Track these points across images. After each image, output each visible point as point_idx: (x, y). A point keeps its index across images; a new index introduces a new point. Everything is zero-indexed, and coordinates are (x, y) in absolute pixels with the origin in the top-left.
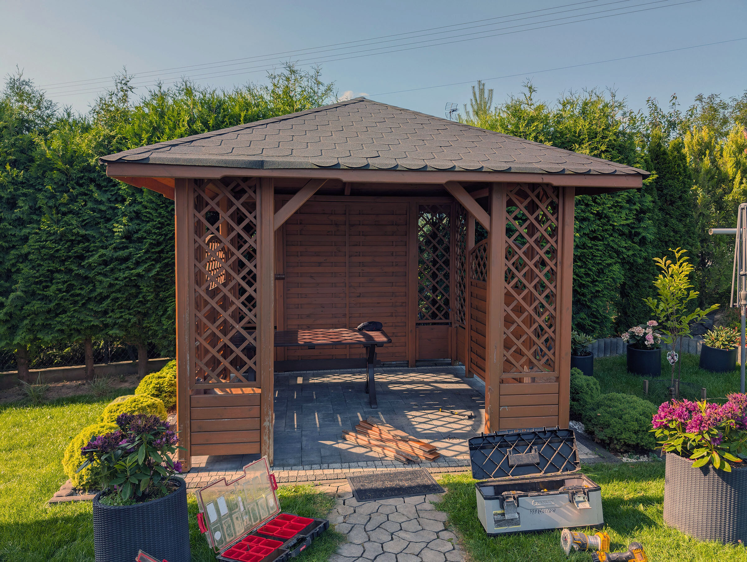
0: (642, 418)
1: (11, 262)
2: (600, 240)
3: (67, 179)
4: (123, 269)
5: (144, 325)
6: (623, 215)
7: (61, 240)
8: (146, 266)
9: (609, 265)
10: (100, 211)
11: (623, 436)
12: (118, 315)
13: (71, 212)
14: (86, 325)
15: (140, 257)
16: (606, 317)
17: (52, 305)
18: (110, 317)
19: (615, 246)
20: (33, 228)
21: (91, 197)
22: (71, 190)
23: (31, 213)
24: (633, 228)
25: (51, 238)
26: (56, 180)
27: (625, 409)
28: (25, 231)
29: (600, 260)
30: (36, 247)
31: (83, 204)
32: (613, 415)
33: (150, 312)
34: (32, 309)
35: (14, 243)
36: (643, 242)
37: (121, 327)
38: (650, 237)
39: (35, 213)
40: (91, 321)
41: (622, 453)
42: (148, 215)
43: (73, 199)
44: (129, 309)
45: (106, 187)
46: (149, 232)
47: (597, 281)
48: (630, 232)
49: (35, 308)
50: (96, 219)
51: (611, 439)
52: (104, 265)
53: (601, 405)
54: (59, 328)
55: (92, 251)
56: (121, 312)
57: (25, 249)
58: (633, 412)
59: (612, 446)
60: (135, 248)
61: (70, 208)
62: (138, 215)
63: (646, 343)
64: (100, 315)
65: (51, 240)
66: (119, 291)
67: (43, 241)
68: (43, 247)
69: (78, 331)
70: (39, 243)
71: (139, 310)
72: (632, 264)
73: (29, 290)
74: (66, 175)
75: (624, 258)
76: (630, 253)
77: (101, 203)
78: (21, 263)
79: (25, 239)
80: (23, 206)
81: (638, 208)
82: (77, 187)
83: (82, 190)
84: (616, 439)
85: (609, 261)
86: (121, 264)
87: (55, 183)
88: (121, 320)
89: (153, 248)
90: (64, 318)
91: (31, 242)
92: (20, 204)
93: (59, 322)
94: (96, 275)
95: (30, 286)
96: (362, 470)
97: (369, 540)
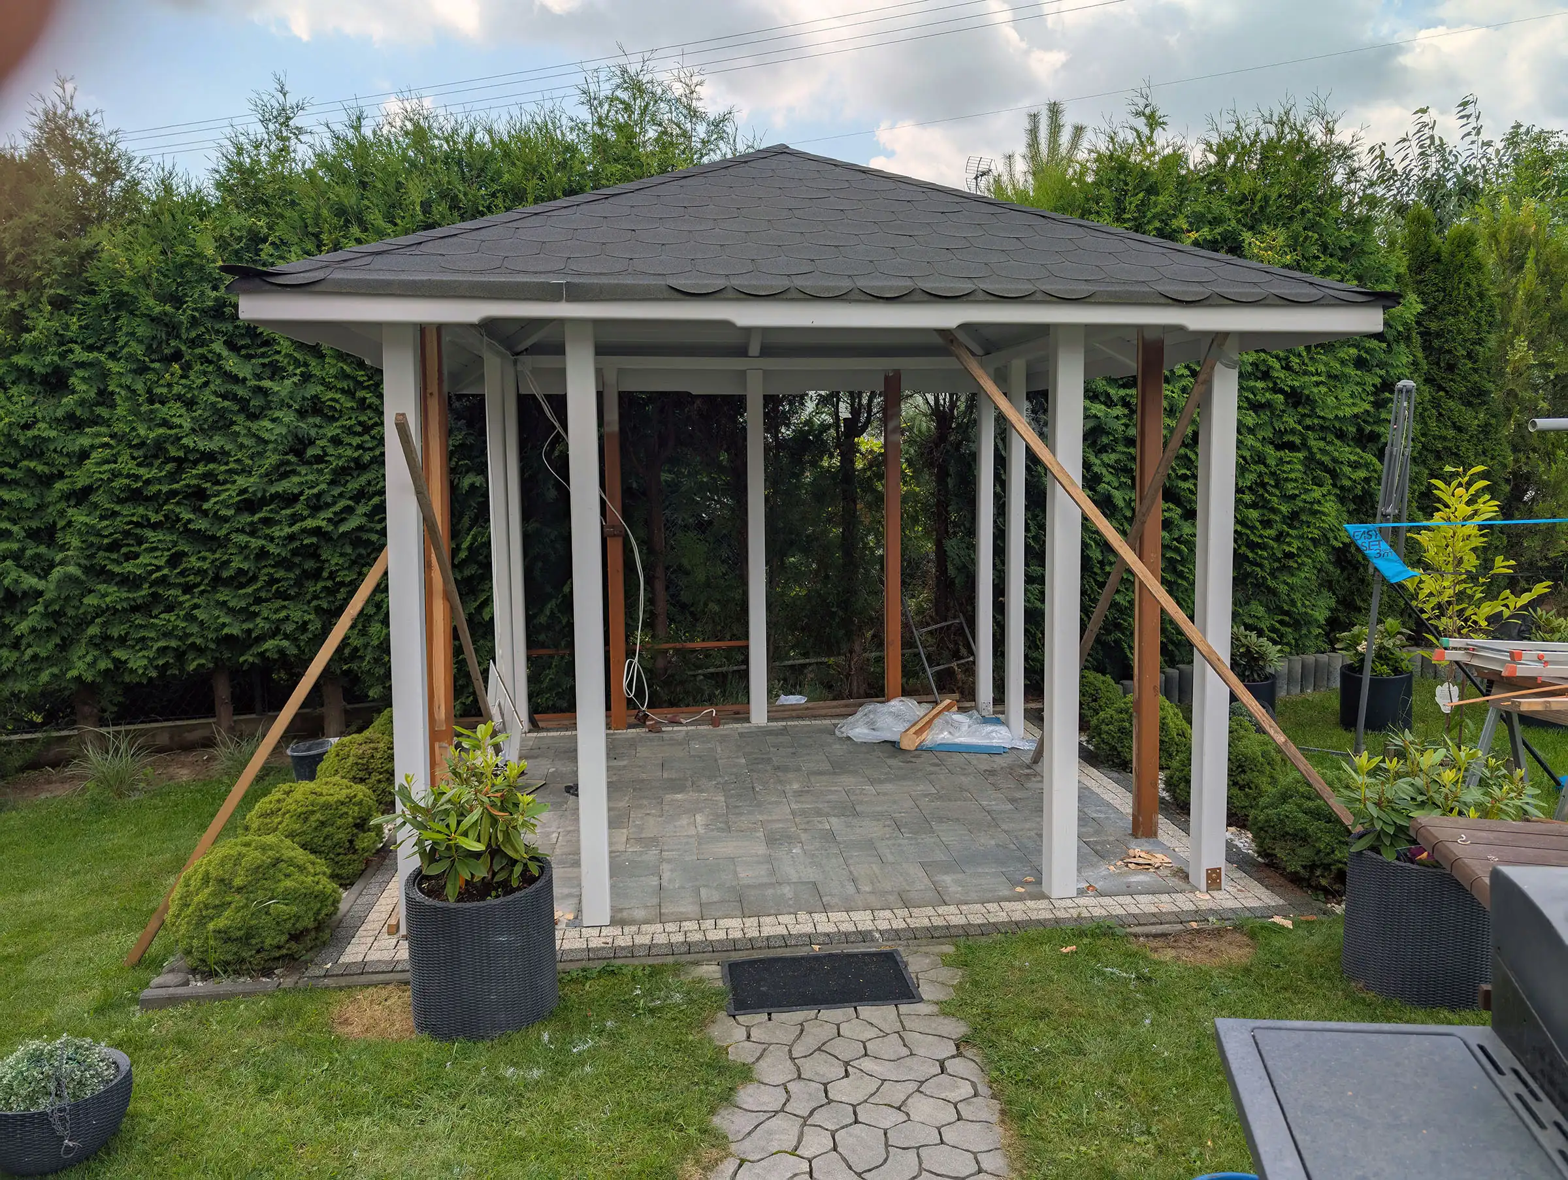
7: (155, 457)
15: (320, 494)
17: (141, 596)
21: (219, 366)
24: (1366, 423)
28: (84, 441)
34: (101, 602)
35: (59, 467)
39: (104, 403)
42: (336, 405)
45: (249, 348)
48: (1360, 431)
49: (107, 601)
50: (229, 414)
51: (1312, 868)
55: (223, 483)
57: (82, 479)
62: (316, 405)
64: (244, 616)
68: (119, 475)
69: (199, 649)
70: (112, 466)
73: (92, 564)
77: (241, 381)
81: (1378, 380)
86: (282, 509)
90: (169, 621)
92: (75, 383)
94: (231, 532)
95: (93, 554)
96: (785, 932)
97: (799, 1077)
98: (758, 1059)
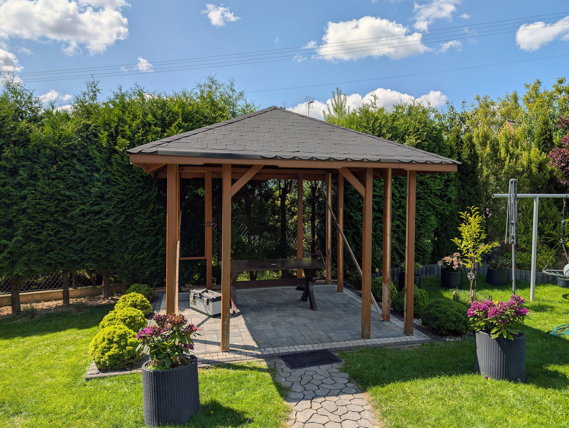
0: (458, 313)
1: (13, 215)
2: (422, 199)
3: (56, 155)
4: (97, 219)
5: (110, 260)
6: (437, 183)
7: (51, 198)
8: (114, 217)
9: (428, 216)
10: (80, 178)
11: (447, 325)
12: (93, 252)
13: (58, 178)
14: (68, 259)
15: (109, 211)
16: (426, 251)
17: (43, 246)
18: (86, 253)
19: (432, 203)
20: (31, 190)
21: (74, 167)
22: (59, 163)
23: (29, 179)
24: (443, 191)
25: (44, 197)
26: (48, 155)
27: (447, 308)
28: (24, 192)
29: (423, 212)
30: (34, 204)
31: (67, 172)
32: (440, 312)
33: (116, 250)
34: (28, 248)
35: (15, 201)
36: (449, 201)
37: (94, 261)
38: (454, 197)
39: (31, 179)
40: (73, 256)
41: (446, 336)
42: (116, 181)
43: (60, 169)
44: (100, 248)
45: (84, 160)
46: (116, 193)
47: (421, 226)
48: (441, 194)
49: (31, 247)
50: (77, 184)
51: (439, 327)
52: (82, 216)
53: (432, 306)
54: (49, 262)
55: (73, 207)
56: (94, 250)
57: (25, 205)
58: (452, 310)
59: (439, 332)
60: (106, 204)
61: (57, 175)
62: (108, 181)
63: (453, 267)
64: (78, 252)
65: (44, 199)
66: (93, 235)
67: (39, 199)
68: (38, 204)
69: (62, 264)
70: (35, 201)
71: (108, 248)
72: (442, 215)
73: (26, 235)
74: (55, 151)
75: (437, 211)
76: (442, 208)
77: (81, 172)
78: (20, 215)
79: (24, 198)
80: (23, 174)
81: (446, 179)
82: (64, 160)
83: (67, 162)
84: (442, 327)
85: (429, 213)
86: (95, 216)
87: (47, 157)
88: (94, 256)
89: (118, 204)
90: (52, 254)
91: (29, 199)
92: (21, 172)
93: (48, 258)
94: (76, 223)
95: (26, 232)
96: (287, 351)
97: (305, 390)
98: (292, 386)
